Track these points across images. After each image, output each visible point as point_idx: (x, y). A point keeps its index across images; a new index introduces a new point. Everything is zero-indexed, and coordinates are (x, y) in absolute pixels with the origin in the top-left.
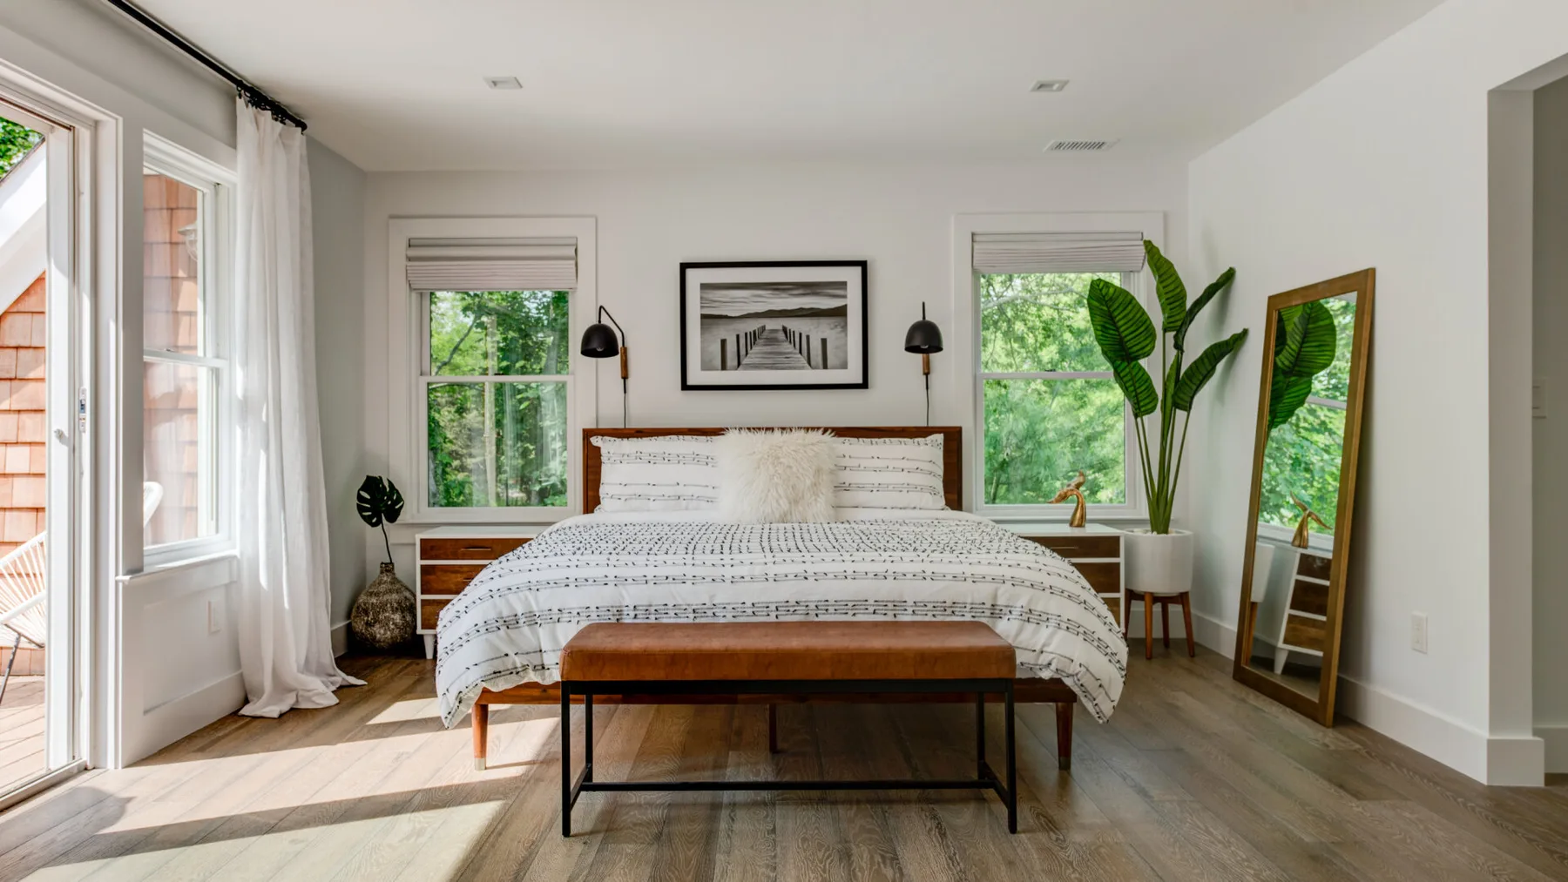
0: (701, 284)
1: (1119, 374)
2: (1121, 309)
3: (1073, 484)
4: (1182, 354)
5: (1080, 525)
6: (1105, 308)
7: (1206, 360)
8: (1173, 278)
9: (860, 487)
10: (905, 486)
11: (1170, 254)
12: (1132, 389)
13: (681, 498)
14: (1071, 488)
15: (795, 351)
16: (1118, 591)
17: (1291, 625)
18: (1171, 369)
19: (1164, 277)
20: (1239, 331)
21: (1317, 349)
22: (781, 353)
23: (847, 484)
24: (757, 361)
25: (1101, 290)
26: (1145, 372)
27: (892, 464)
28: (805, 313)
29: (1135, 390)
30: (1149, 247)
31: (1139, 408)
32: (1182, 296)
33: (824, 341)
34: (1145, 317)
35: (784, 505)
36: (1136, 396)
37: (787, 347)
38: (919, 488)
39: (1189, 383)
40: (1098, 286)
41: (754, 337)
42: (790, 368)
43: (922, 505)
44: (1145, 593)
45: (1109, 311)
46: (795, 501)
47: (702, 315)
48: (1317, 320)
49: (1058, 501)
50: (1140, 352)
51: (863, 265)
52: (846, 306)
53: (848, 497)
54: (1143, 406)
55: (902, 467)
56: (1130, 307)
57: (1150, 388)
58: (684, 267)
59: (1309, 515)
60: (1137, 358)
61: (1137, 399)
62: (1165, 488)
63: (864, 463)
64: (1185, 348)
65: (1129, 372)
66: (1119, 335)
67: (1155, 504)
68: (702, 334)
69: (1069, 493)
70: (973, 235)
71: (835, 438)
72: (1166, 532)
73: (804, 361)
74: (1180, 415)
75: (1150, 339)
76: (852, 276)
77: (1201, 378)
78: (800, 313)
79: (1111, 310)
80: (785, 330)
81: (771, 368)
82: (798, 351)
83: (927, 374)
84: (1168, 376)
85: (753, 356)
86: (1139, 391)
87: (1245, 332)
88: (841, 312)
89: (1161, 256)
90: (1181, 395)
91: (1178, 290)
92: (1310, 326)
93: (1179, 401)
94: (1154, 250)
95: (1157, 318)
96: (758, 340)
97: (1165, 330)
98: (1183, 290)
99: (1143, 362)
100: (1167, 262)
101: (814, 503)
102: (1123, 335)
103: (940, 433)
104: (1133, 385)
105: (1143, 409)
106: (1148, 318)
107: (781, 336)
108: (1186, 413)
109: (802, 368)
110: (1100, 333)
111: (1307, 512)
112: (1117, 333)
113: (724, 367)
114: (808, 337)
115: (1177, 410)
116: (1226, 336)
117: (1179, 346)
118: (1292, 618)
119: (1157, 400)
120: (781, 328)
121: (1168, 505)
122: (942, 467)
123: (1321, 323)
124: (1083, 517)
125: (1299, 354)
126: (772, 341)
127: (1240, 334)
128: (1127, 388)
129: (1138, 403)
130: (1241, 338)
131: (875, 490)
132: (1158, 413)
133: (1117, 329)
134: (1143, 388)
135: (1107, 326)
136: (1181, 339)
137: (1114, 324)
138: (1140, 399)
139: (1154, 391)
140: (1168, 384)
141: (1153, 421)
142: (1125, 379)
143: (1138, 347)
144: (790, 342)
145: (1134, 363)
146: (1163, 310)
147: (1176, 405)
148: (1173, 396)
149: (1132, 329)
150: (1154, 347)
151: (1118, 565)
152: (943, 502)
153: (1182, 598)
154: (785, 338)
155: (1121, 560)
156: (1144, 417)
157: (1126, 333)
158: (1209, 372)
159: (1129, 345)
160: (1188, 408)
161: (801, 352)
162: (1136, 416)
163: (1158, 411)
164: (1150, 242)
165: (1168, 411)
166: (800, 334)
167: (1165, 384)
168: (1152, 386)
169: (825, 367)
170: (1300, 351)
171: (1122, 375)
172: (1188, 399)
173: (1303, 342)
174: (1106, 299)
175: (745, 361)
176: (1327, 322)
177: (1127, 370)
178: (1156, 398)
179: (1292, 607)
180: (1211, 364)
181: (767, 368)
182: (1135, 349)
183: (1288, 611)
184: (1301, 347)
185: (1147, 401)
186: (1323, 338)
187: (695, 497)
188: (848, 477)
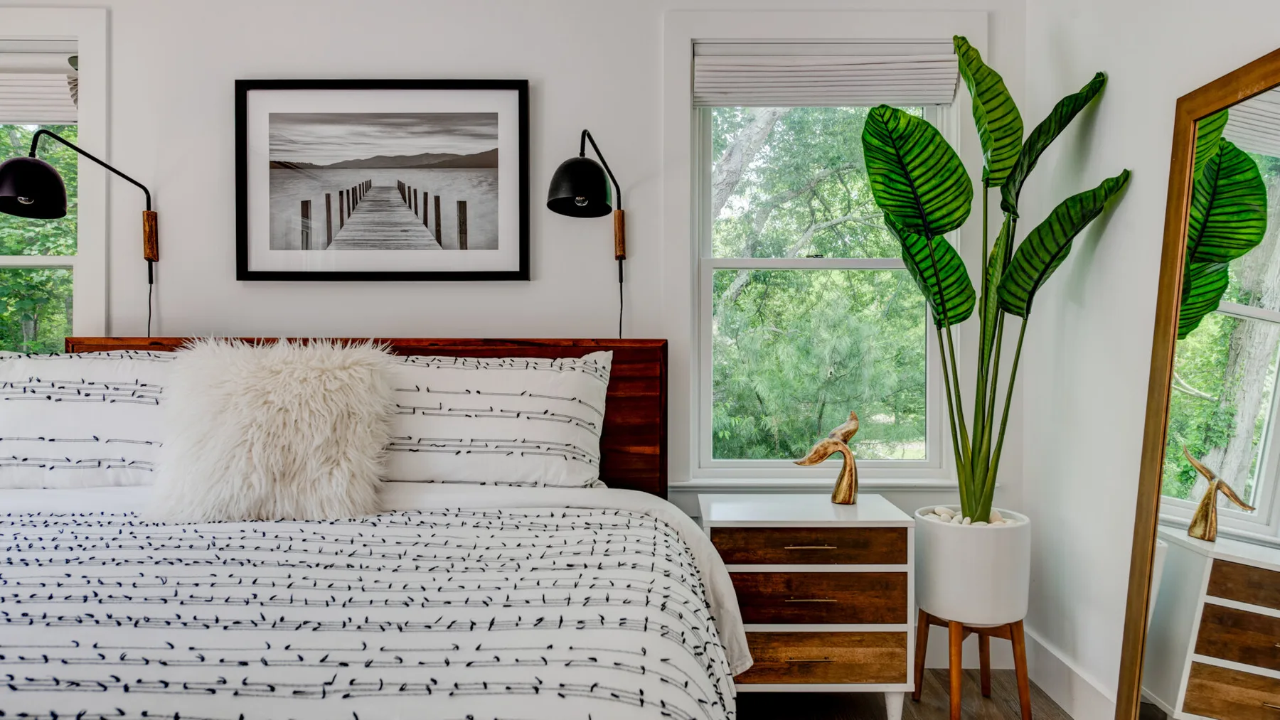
0: (271, 115)
1: (912, 257)
2: (916, 151)
3: (839, 434)
4: (1015, 221)
5: (848, 502)
6: (892, 151)
7: (1057, 227)
8: (1001, 98)
9: (439, 446)
10: (519, 443)
11: (996, 60)
12: (933, 280)
13: (104, 464)
14: (835, 440)
15: (417, 221)
16: (904, 620)
17: (1197, 681)
18: (996, 244)
19: (988, 96)
20: (1116, 173)
21: (1235, 218)
22: (396, 224)
23: (415, 441)
24: (358, 235)
25: (886, 123)
26: (955, 255)
27: (498, 403)
28: (433, 162)
29: (938, 283)
30: (964, 49)
31: (945, 312)
32: (1015, 125)
33: (462, 206)
34: (954, 163)
35: (260, 482)
36: (940, 292)
37: (404, 214)
38: (544, 448)
39: (1025, 265)
40: (882, 117)
41: (353, 198)
42: (409, 247)
43: (548, 480)
44: (950, 621)
45: (898, 155)
46: (284, 475)
47: (272, 163)
48: (1232, 172)
49: (813, 461)
50: (946, 220)
51: (521, 86)
52: (496, 151)
53: (408, 464)
54: (950, 309)
55: (517, 409)
56: (931, 148)
57: (964, 280)
58: (243, 88)
59: (1218, 487)
60: (941, 230)
61: (942, 297)
62: (985, 441)
63: (449, 402)
64: (1019, 211)
65: (930, 255)
66: (914, 192)
67: (968, 467)
68: (271, 192)
69: (830, 450)
70: (694, 44)
71: (393, 357)
72: (986, 518)
73: (429, 234)
74: (1012, 322)
75: (962, 199)
76: (506, 103)
77: (1047, 259)
78: (425, 162)
79: (902, 153)
80: (401, 187)
81: (380, 247)
82: (421, 221)
83: (621, 258)
84: (992, 258)
85: (351, 227)
86: (944, 285)
87: (1127, 175)
88: (488, 162)
89: (981, 65)
90: (1013, 288)
91: (1010, 118)
92: (1221, 182)
93: (1011, 300)
94: (971, 53)
95: (974, 161)
96: (360, 204)
97: (988, 183)
98: (1018, 118)
99: (952, 238)
100: (991, 73)
101: (324, 481)
102: (920, 191)
103: (606, 349)
104: (936, 274)
105: (950, 314)
106: (961, 164)
107: (396, 196)
108: (1020, 319)
109: (427, 247)
110: (881, 187)
111: (1215, 482)
112: (909, 189)
113: (306, 245)
114: (437, 199)
115: (1006, 314)
116: (1092, 181)
117: (1009, 207)
118: (1197, 669)
119: (975, 298)
120: (395, 185)
121: (990, 470)
122: (602, 407)
123: (1239, 178)
124: (854, 487)
125: (1204, 226)
126: (381, 205)
127: (1117, 179)
128: (925, 280)
129: (943, 303)
130: (1118, 186)
131: (464, 450)
132: (975, 320)
133: (911, 183)
134: (952, 279)
135: (893, 176)
136: (1013, 193)
137: (906, 175)
138: (946, 298)
139: (969, 284)
140: (991, 271)
141: (966, 334)
142: (923, 266)
143: (944, 211)
144: (410, 207)
145: (938, 238)
146: (984, 145)
147: (1004, 306)
148: (999, 288)
149: (933, 182)
150: (968, 212)
151: (905, 575)
152: (594, 472)
153: (1012, 631)
154: (401, 200)
155: (909, 568)
156: (953, 327)
157: (925, 188)
158: (1061, 249)
159: (928, 208)
160: (1024, 312)
161: (426, 223)
162: (939, 325)
163: (975, 319)
164: (963, 39)
165: (991, 317)
166: (426, 194)
167: (986, 273)
168: (967, 277)
169: (463, 245)
170: (1206, 221)
171: (918, 258)
172: (1025, 296)
173: (1211, 207)
174: (894, 136)
175: (339, 235)
176: (1249, 175)
177: (927, 251)
178: (972, 296)
179: (1198, 650)
180: (1065, 235)
181: (374, 247)
182: (938, 214)
183: (1191, 657)
184: (1208, 215)
185: (957, 301)
186: (1247, 200)
187: (126, 463)
188: (415, 427)
